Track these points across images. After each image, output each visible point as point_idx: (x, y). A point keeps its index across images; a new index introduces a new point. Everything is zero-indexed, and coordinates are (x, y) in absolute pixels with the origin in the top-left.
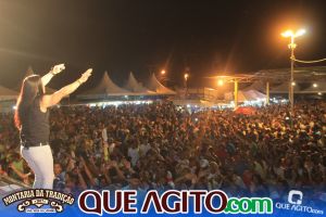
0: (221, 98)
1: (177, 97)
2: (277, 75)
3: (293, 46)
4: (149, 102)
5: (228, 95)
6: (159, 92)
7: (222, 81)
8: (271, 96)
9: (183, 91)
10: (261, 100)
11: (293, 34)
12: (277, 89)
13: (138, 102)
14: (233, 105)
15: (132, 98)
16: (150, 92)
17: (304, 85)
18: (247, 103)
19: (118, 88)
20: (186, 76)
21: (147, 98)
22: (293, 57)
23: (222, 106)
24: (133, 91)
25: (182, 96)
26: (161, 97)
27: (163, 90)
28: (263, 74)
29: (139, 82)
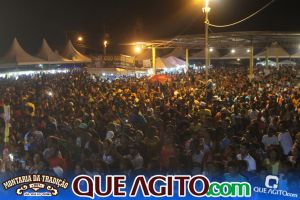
0: (138, 65)
1: (92, 64)
2: (195, 41)
3: (207, 9)
4: (65, 71)
5: (146, 62)
6: (75, 60)
7: (138, 47)
8: (191, 62)
9: (98, 59)
10: (181, 67)
12: (195, 54)
13: (53, 72)
14: (151, 73)
15: (47, 67)
16: (66, 61)
17: (222, 51)
18: (166, 70)
19: (29, 57)
20: (105, 43)
21: (63, 66)
22: (207, 22)
23: (139, 74)
24: (47, 60)
25: (98, 64)
26: (78, 65)
27: (79, 58)
28: (179, 40)
29: (53, 50)
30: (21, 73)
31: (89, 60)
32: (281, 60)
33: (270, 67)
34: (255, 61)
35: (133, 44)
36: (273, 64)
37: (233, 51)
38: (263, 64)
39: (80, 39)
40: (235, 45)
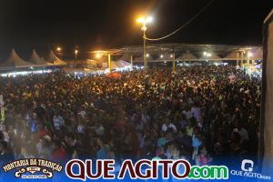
0: (99, 66)
1: (68, 66)
2: (137, 50)
3: (144, 29)
4: (49, 71)
5: (104, 64)
6: (56, 64)
7: (99, 54)
8: (134, 64)
9: (72, 62)
10: (128, 67)
11: (144, 20)
12: (137, 59)
13: (41, 72)
14: (107, 71)
15: (36, 69)
16: (50, 64)
17: (155, 56)
18: (118, 69)
19: (23, 62)
20: (76, 52)
21: (47, 68)
22: (144, 37)
23: (100, 72)
24: (36, 64)
25: (71, 66)
26: (57, 67)
27: (59, 62)
28: (126, 49)
29: (40, 57)
30: (18, 73)
31: (65, 63)
32: (192, 62)
33: (186, 67)
34: (176, 63)
35: (95, 52)
36: (187, 65)
37: (162, 56)
38: (181, 65)
39: (59, 49)
40: (163, 53)
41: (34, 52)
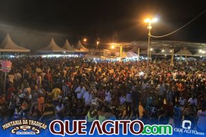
0: (113, 55)
1: (89, 53)
2: (143, 44)
4: (77, 56)
5: (117, 54)
6: (82, 50)
7: (113, 46)
8: (141, 55)
9: (92, 51)
10: (135, 57)
11: (150, 21)
12: (142, 51)
13: (70, 56)
14: (119, 59)
15: (67, 53)
16: (77, 51)
17: (158, 51)
18: (127, 58)
19: (58, 47)
20: (98, 43)
21: (75, 53)
22: (149, 34)
23: (113, 60)
25: (92, 53)
26: (83, 53)
27: (84, 50)
28: (135, 43)
29: (71, 45)
30: (54, 56)
32: (188, 57)
33: (182, 61)
34: (175, 57)
35: (110, 44)
36: (184, 59)
37: (163, 51)
38: (178, 58)
39: (85, 40)
40: (164, 48)
41: (67, 41)
